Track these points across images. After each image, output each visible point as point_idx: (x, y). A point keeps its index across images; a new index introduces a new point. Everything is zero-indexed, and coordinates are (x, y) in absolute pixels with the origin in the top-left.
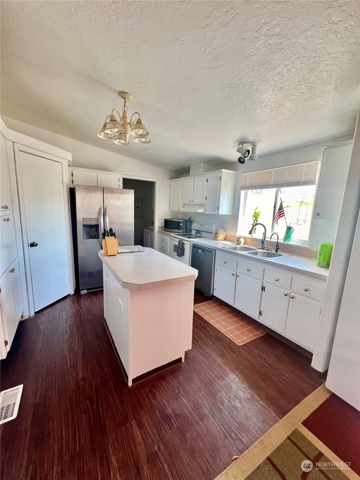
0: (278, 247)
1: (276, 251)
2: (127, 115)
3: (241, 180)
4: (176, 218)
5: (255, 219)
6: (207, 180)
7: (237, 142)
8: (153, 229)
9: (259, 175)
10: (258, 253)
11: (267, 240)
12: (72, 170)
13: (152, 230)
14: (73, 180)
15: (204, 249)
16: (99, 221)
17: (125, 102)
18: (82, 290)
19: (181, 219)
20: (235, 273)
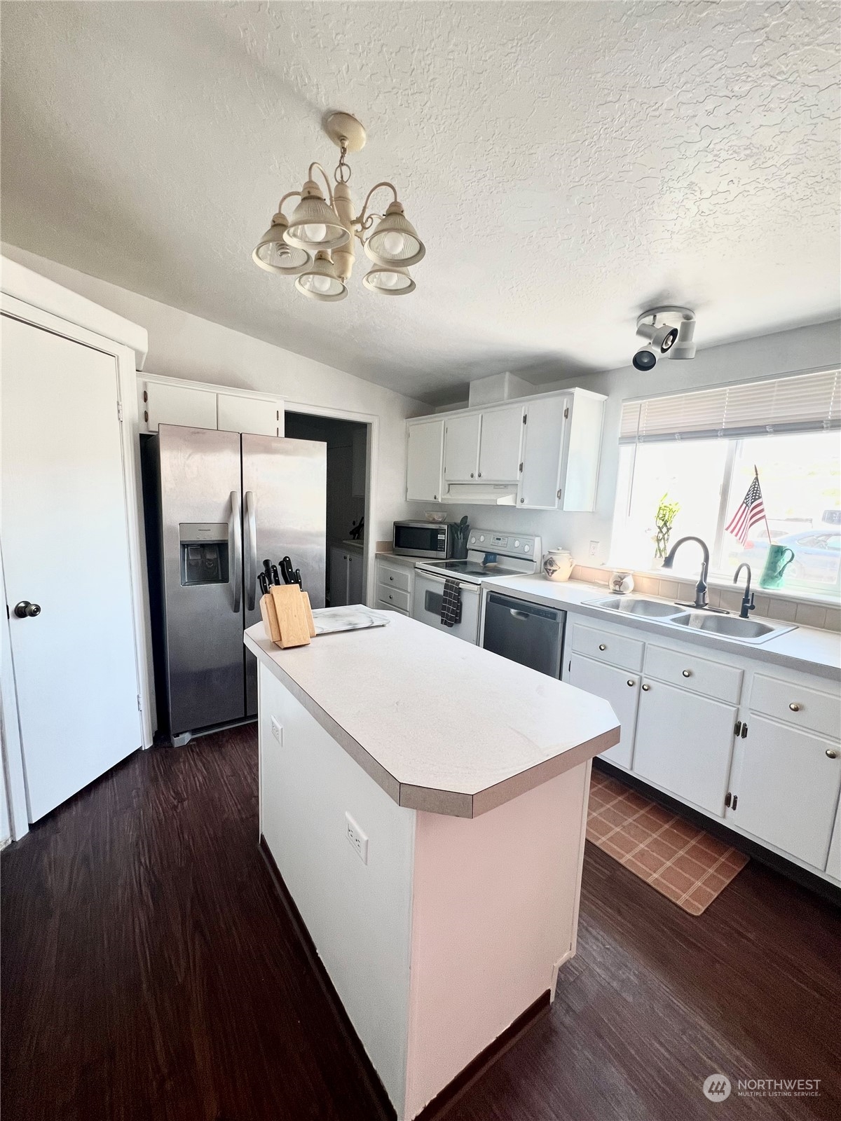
0: (748, 603)
1: (744, 614)
2: (351, 194)
3: (621, 418)
4: (425, 520)
5: (661, 523)
6: (525, 418)
7: (641, 306)
8: (363, 548)
9: (680, 405)
10: (691, 619)
11: (709, 584)
12: (145, 384)
13: (361, 551)
14: (146, 413)
15: (529, 609)
16: (230, 530)
17: (344, 150)
18: (177, 735)
19: (441, 523)
20: (636, 678)
